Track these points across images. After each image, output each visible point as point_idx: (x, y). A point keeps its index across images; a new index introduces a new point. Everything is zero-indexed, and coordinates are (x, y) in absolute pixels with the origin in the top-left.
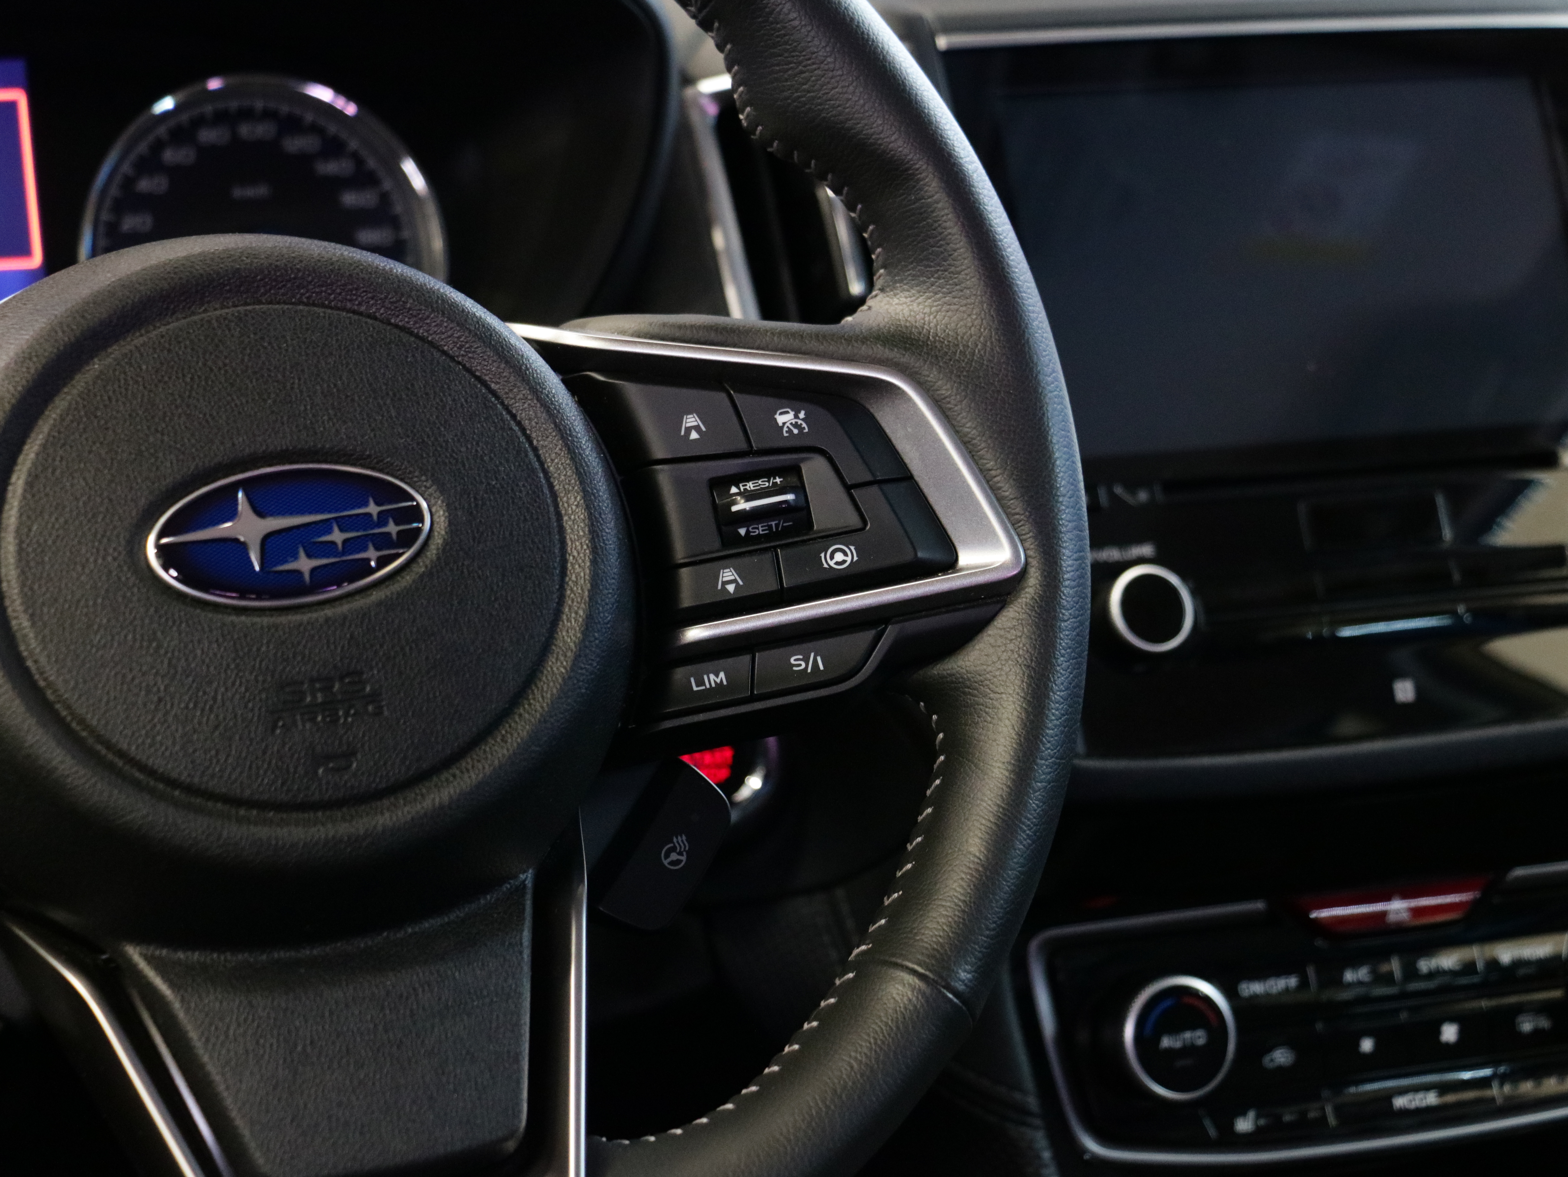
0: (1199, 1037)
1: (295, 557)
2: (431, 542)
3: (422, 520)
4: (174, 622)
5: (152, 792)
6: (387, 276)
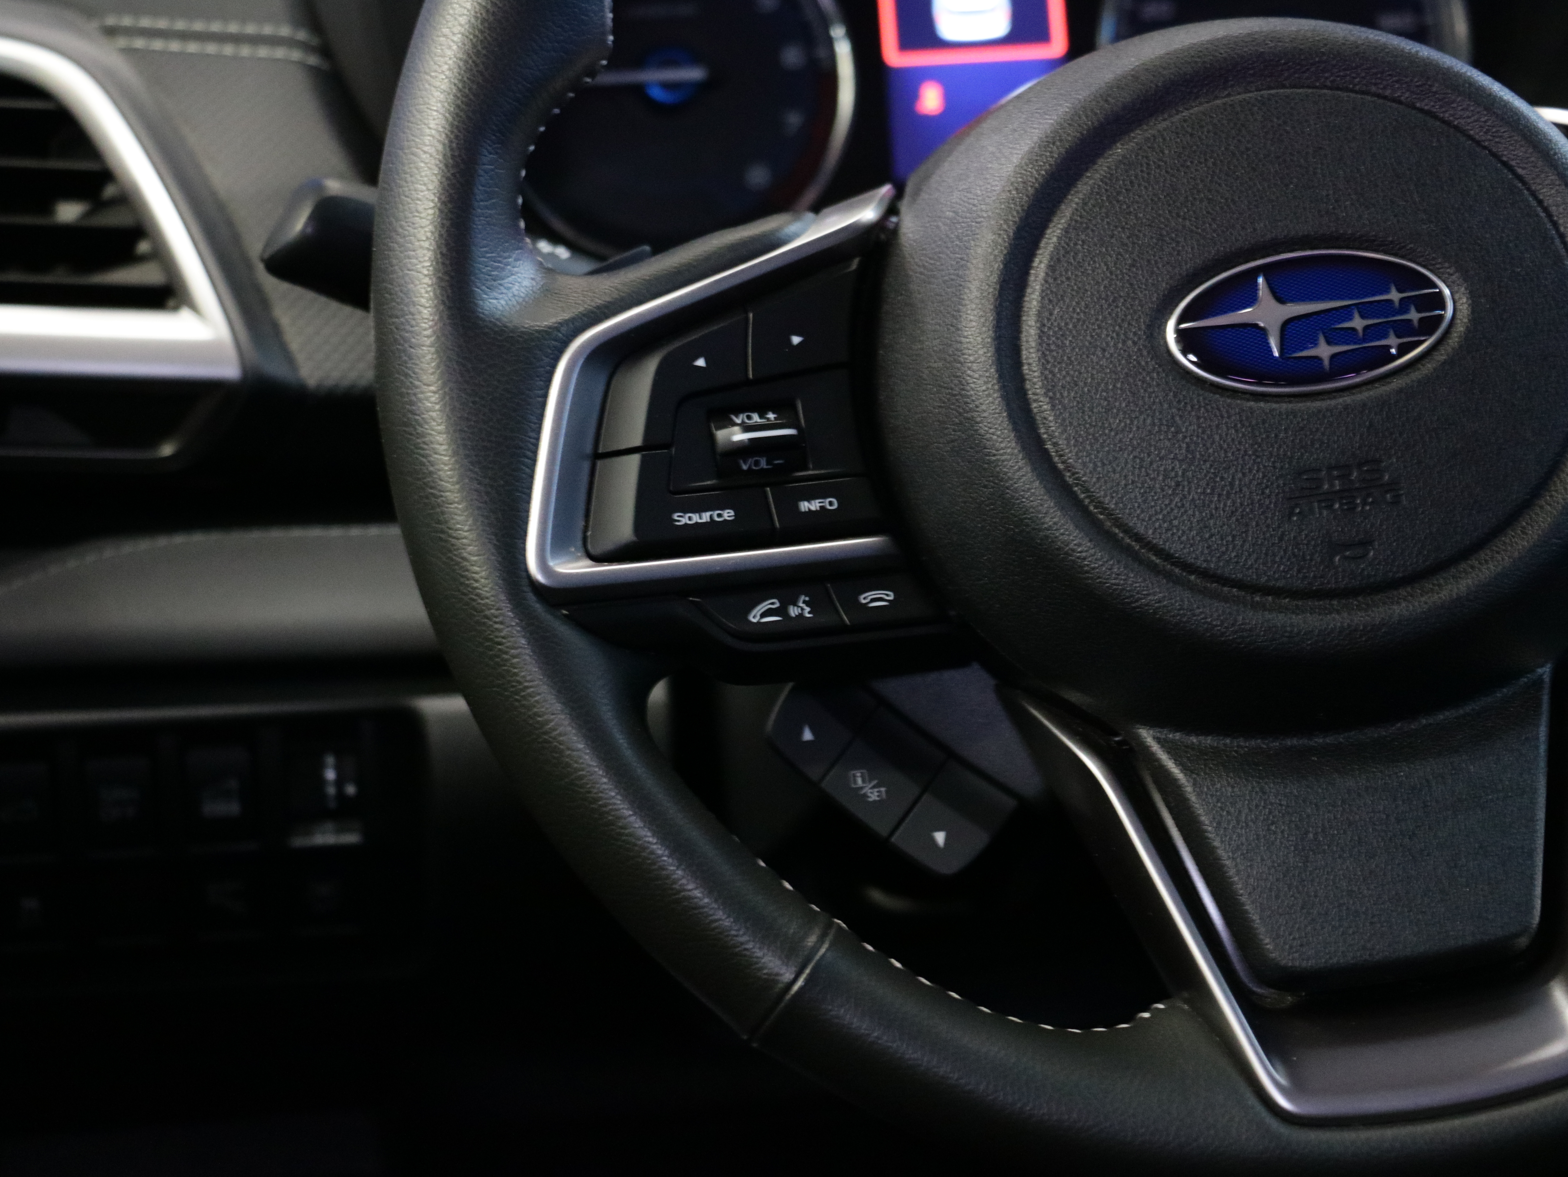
1: (1315, 344)
2: (1453, 330)
3: (1443, 307)
4: (1192, 407)
5: (1168, 576)
6: (1412, 59)
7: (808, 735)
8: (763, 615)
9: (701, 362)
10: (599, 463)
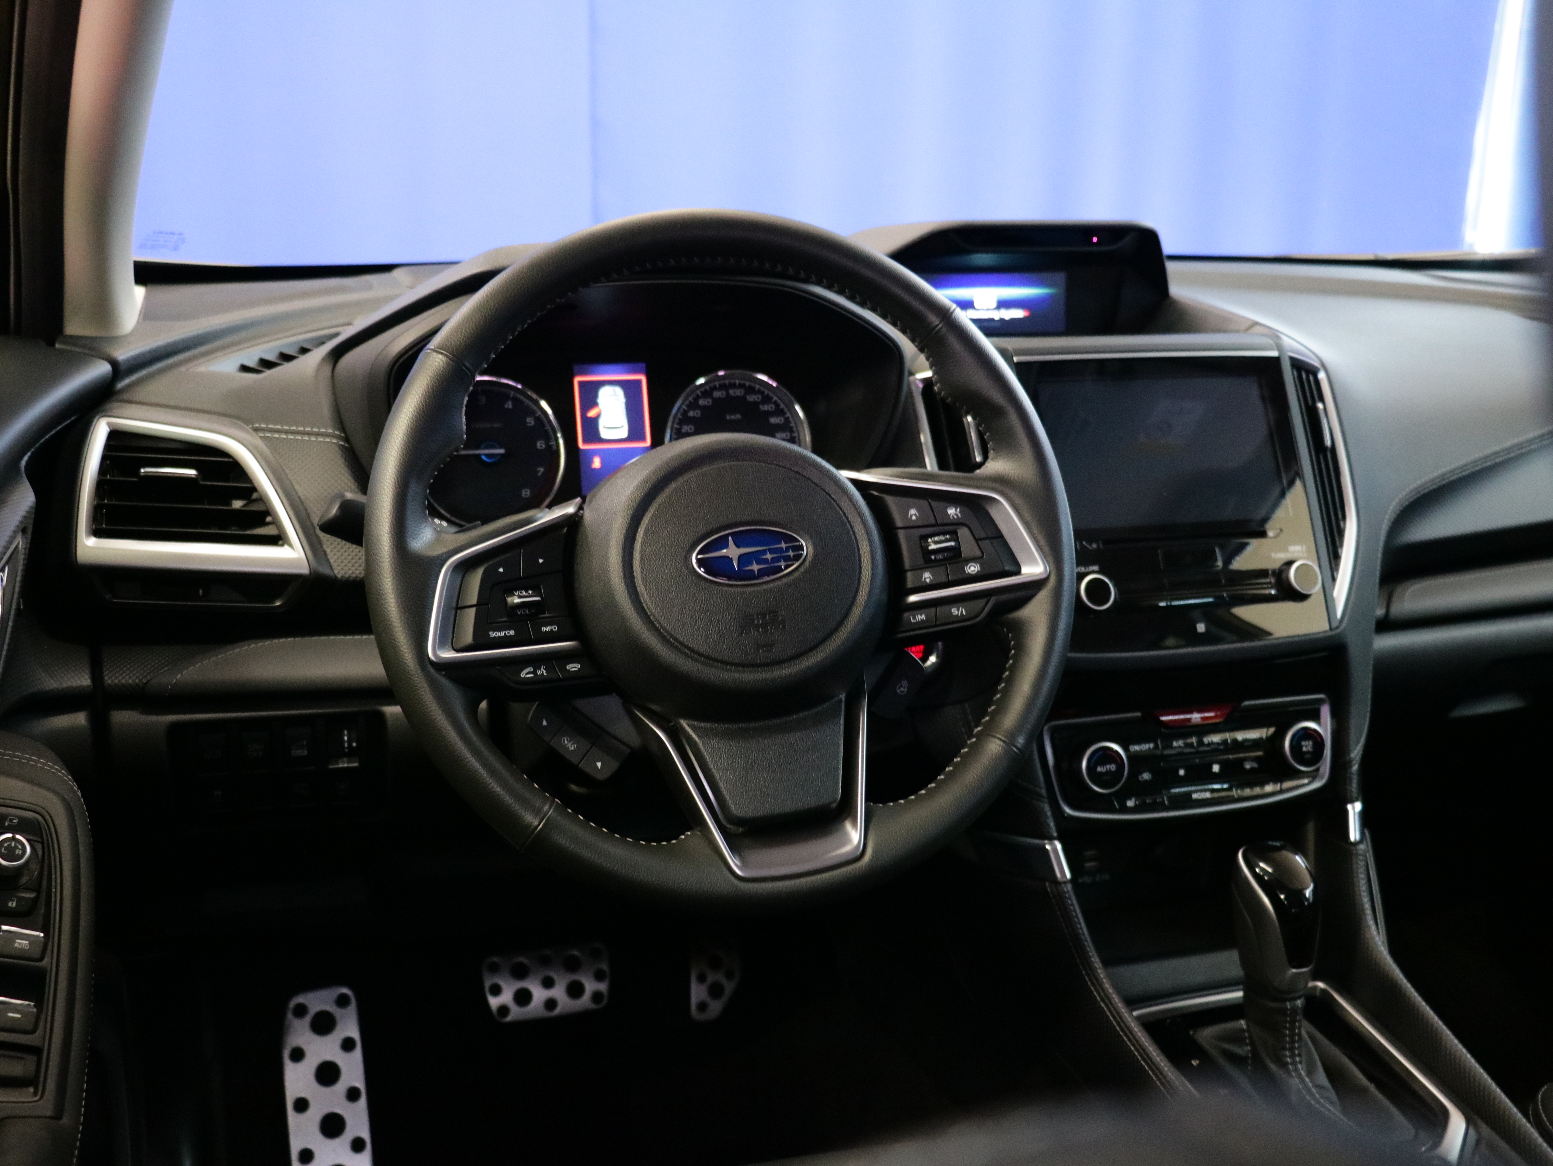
0: (1113, 767)
1: (752, 564)
2: (807, 559)
3: (803, 550)
4: (702, 589)
5: (692, 658)
6: (791, 451)
7: (545, 723)
8: (526, 674)
9: (501, 570)
10: (458, 611)
